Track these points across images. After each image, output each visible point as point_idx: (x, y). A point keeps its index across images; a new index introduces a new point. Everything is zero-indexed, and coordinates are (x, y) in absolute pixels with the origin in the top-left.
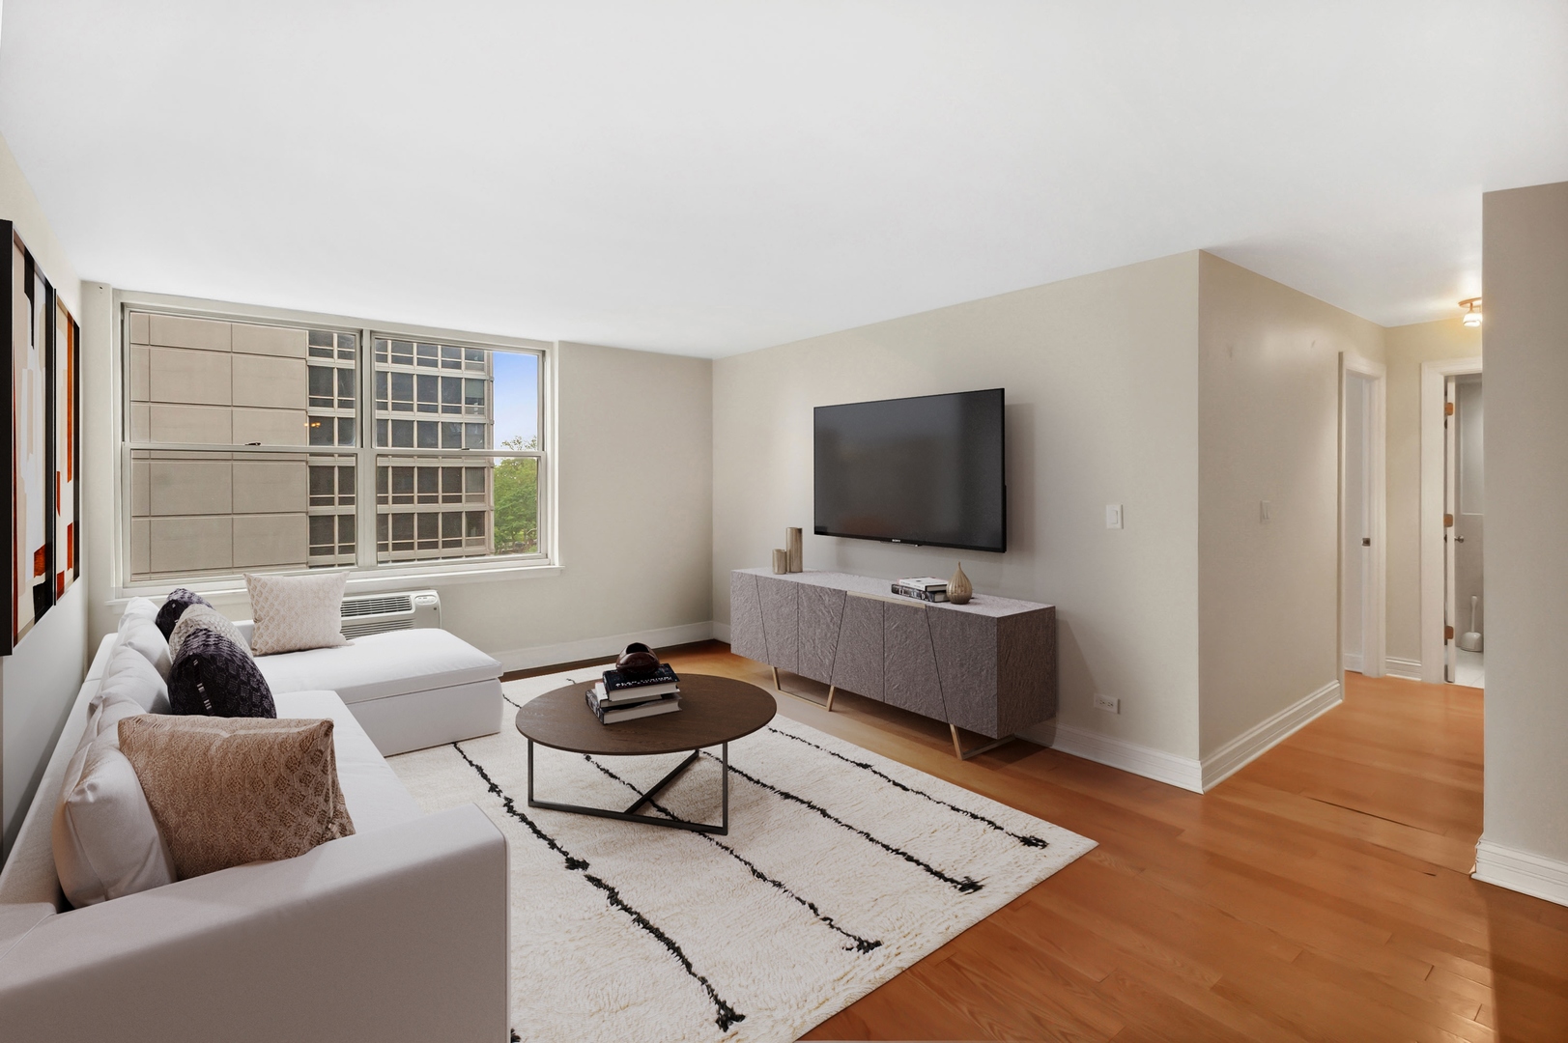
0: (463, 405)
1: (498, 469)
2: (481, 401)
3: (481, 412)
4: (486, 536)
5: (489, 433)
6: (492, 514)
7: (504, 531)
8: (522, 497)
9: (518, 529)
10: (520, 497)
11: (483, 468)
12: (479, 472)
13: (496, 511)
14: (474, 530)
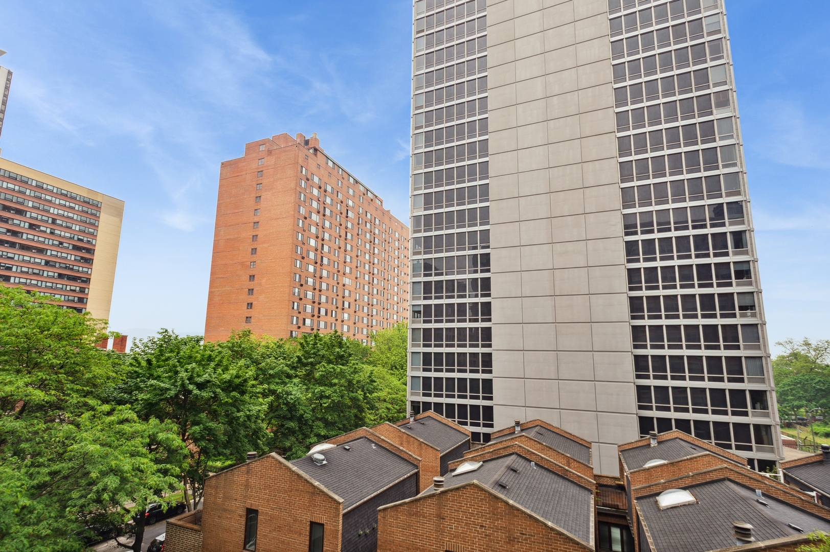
0: (737, 311)
1: (775, 362)
2: (752, 307)
3: (754, 315)
4: (770, 410)
5: (762, 331)
6: (774, 394)
7: (786, 407)
8: (800, 383)
9: (799, 407)
10: (798, 383)
11: (761, 358)
12: (757, 362)
13: (777, 392)
14: (758, 405)
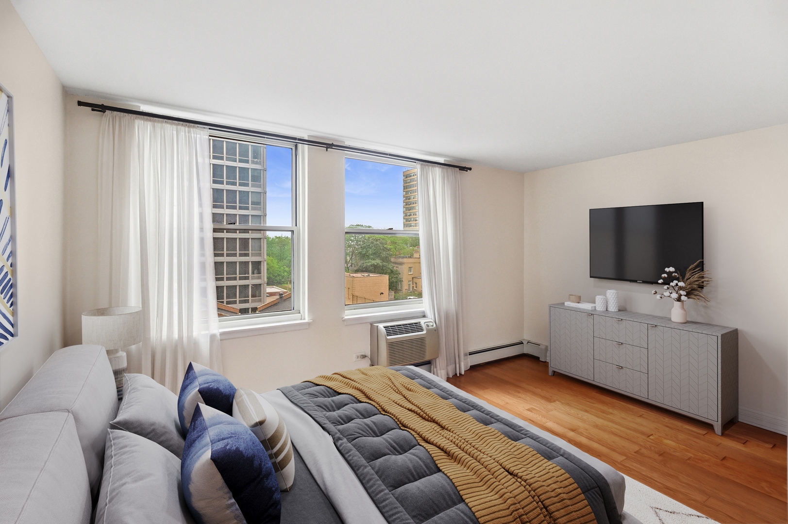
4: (263, 274)
5: (264, 219)
11: (261, 238)
